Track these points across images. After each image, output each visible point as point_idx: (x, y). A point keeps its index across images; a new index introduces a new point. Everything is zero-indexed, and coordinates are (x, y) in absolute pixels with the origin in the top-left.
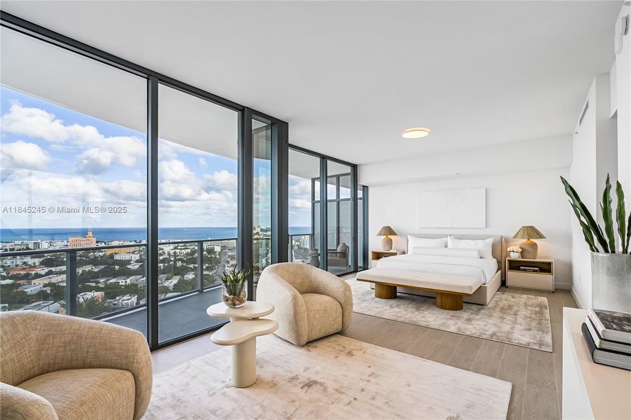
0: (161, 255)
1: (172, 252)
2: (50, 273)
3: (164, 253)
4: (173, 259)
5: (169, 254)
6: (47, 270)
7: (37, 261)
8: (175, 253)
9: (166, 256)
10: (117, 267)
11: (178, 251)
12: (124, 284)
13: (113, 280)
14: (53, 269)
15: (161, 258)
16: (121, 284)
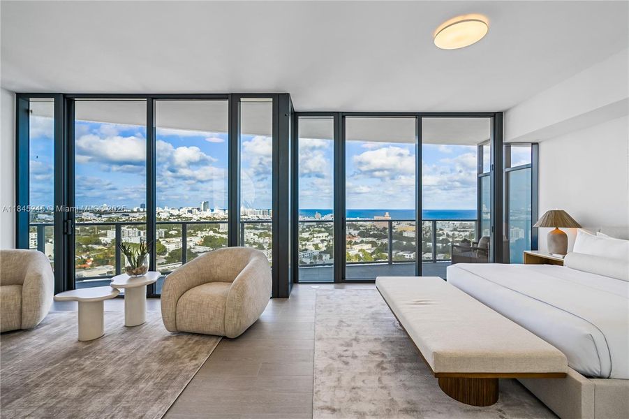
0: (440, 235)
1: (450, 233)
2: (362, 242)
3: (444, 234)
4: (451, 240)
5: (448, 235)
6: (361, 239)
7: (356, 232)
8: (453, 234)
9: (444, 237)
10: (405, 243)
11: (456, 233)
12: (408, 257)
13: (401, 253)
14: (364, 239)
15: (441, 238)
16: (406, 257)
